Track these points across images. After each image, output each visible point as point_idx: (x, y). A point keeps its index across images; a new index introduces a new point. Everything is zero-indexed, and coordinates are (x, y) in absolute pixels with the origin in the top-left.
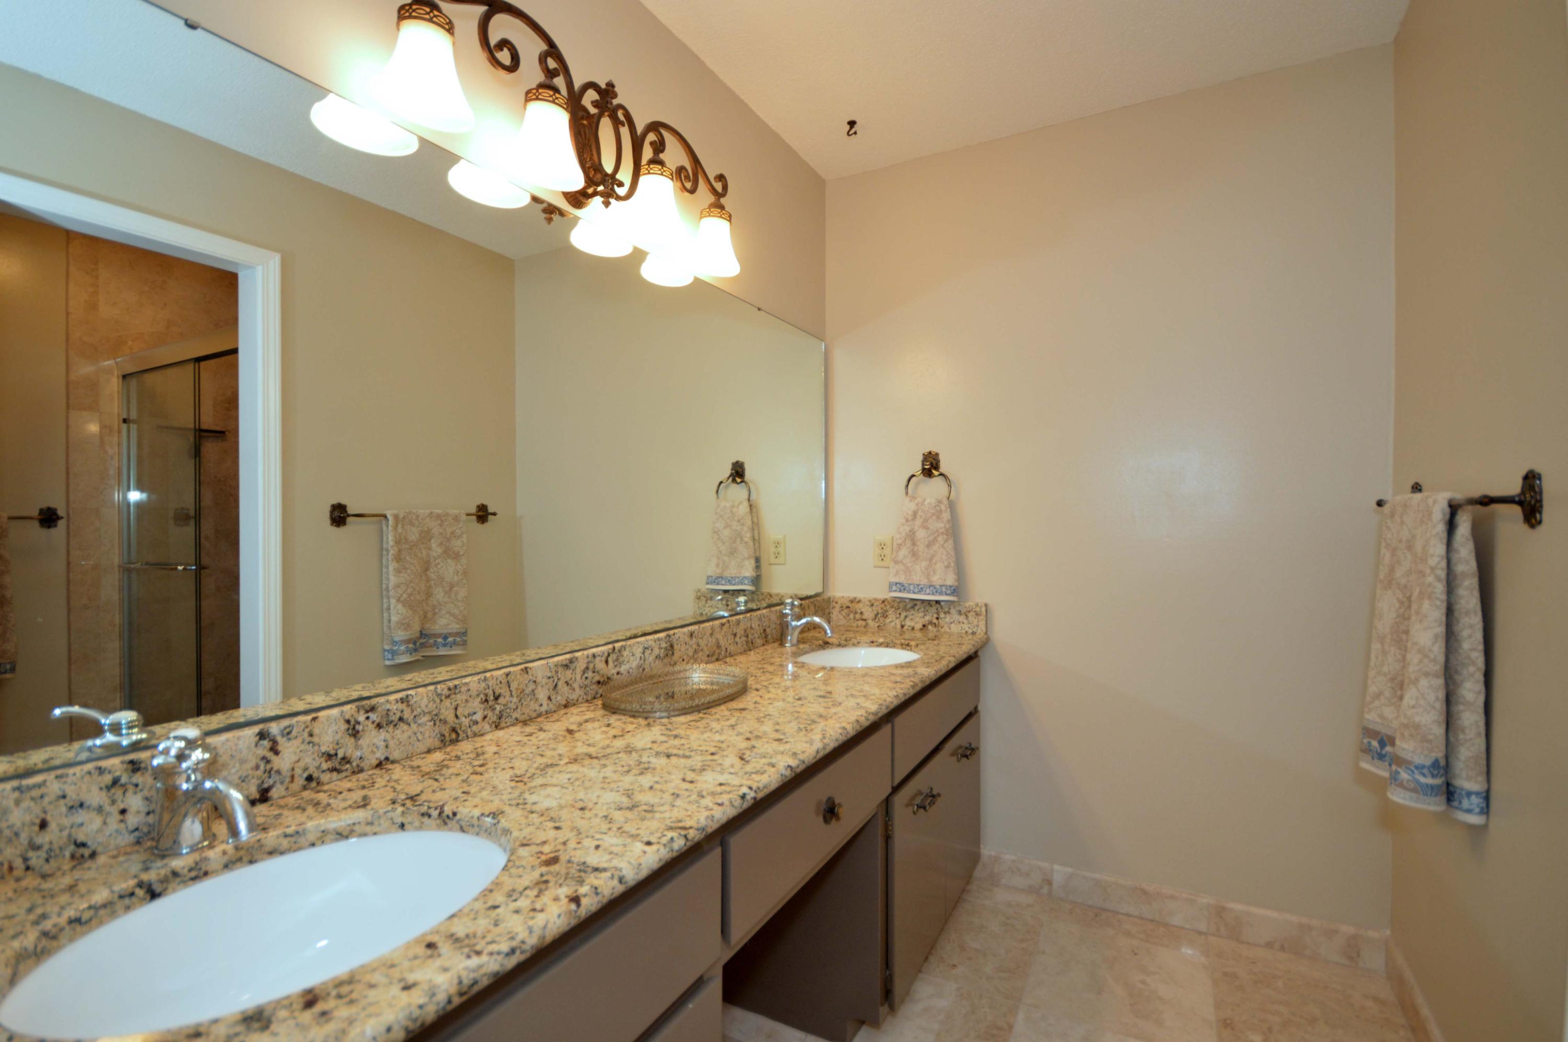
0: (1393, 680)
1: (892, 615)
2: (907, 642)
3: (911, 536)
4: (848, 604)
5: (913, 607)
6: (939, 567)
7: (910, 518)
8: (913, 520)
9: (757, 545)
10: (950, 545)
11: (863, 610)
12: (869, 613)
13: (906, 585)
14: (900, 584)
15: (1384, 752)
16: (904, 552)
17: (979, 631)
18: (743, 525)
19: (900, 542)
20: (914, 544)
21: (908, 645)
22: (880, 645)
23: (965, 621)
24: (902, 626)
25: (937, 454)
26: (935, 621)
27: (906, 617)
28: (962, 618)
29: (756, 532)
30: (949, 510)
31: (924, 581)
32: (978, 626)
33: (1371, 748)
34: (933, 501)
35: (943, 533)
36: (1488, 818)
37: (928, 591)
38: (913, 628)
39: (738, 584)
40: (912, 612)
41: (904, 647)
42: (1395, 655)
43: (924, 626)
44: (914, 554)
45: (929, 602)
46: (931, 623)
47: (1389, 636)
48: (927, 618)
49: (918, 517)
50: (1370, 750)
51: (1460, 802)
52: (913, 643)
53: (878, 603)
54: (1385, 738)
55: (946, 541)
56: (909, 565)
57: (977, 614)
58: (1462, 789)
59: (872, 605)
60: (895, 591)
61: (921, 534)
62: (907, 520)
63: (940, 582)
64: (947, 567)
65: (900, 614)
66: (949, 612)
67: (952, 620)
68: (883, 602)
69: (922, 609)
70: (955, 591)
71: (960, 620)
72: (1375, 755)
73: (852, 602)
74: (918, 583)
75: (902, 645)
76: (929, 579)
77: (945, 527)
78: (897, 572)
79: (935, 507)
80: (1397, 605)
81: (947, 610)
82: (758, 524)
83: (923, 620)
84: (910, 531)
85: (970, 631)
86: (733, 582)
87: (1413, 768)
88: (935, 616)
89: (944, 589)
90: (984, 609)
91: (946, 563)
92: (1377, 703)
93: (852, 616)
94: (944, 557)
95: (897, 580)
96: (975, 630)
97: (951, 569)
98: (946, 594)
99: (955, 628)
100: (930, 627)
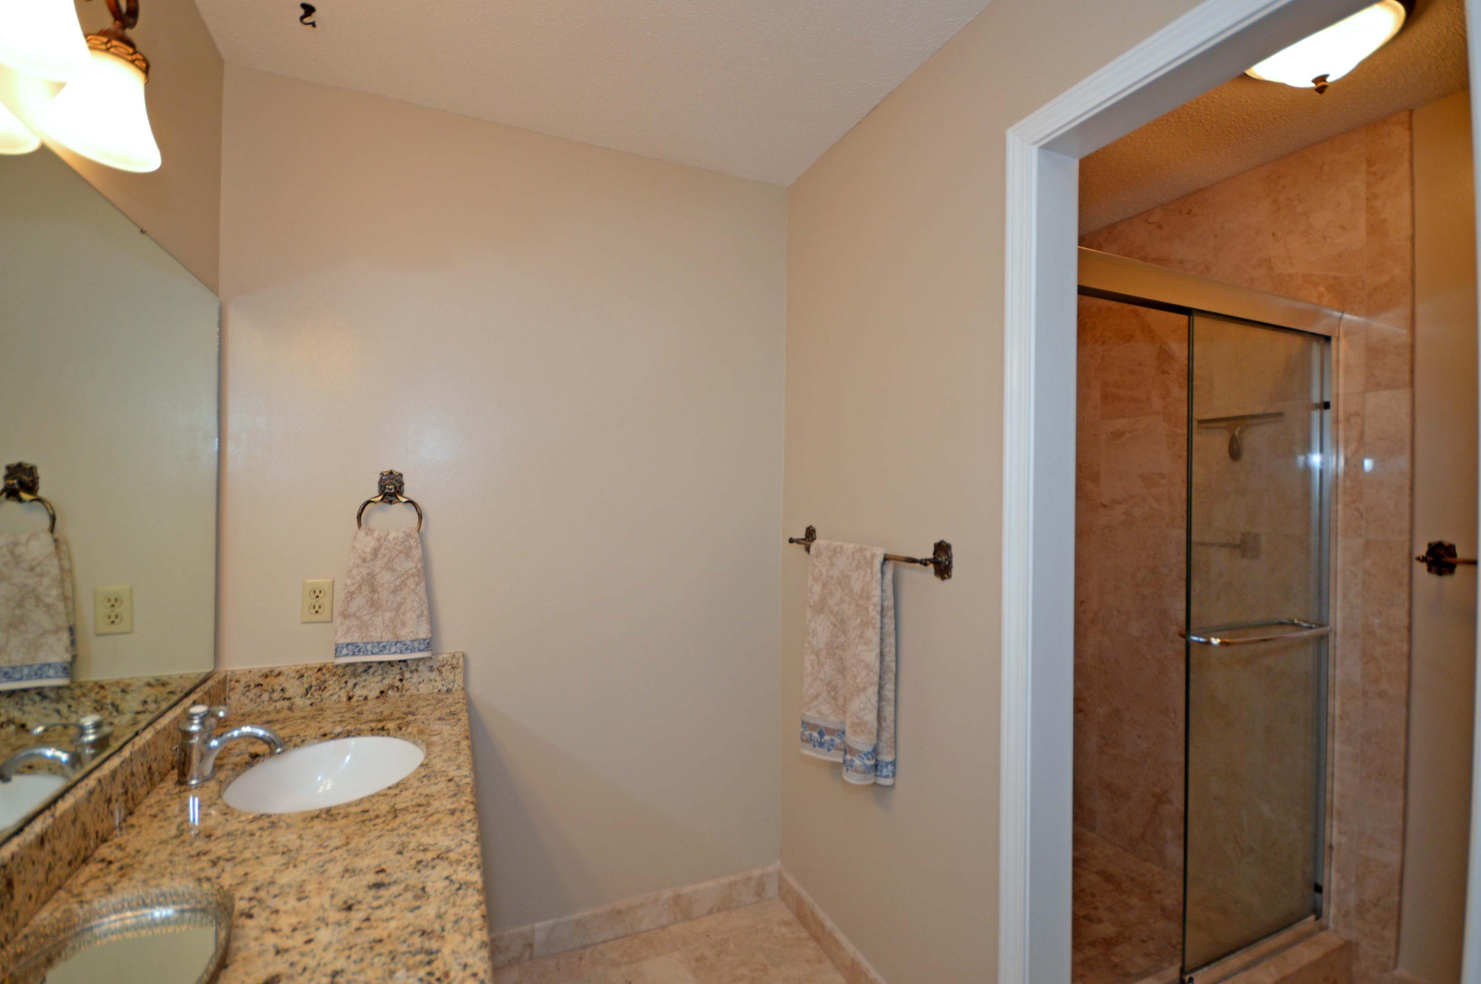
0: (829, 683)
1: (333, 684)
2: (380, 726)
3: (371, 582)
4: (261, 681)
5: (365, 671)
6: (410, 617)
7: (369, 557)
8: (372, 560)
9: (70, 604)
10: (421, 589)
11: (285, 685)
12: (294, 689)
13: (361, 645)
14: (352, 644)
15: (823, 741)
16: (359, 601)
17: (456, 686)
18: (41, 575)
19: (353, 588)
20: (373, 590)
21: (383, 729)
22: (337, 736)
23: (438, 678)
24: (350, 698)
25: (401, 475)
26: (398, 684)
27: (355, 685)
28: (434, 675)
29: (68, 587)
30: (419, 545)
31: (388, 637)
32: (454, 681)
33: (813, 738)
34: (401, 535)
35: (413, 575)
36: (895, 780)
37: (393, 649)
38: (366, 698)
39: (29, 677)
40: (365, 677)
41: (376, 732)
42: (831, 666)
43: (382, 692)
44: (374, 605)
45: (391, 663)
46: (391, 687)
47: (825, 651)
48: (387, 682)
49: (380, 556)
50: (811, 740)
51: (881, 771)
52: (391, 725)
53: (311, 673)
54: (823, 729)
55: (418, 584)
56: (366, 618)
57: (453, 668)
58: (883, 762)
59: (302, 676)
60: (347, 655)
61: (385, 578)
62: (364, 561)
63: (411, 637)
64: (420, 616)
65: (346, 682)
66: (417, 670)
67: (421, 680)
68: (320, 670)
69: (380, 672)
70: (429, 644)
71: (432, 677)
72: (816, 743)
73: (266, 676)
74: (378, 640)
75: (372, 730)
76: (395, 634)
77: (416, 567)
78: (349, 629)
79: (403, 543)
80: (831, 627)
81: (414, 667)
82: (71, 571)
83: (380, 685)
84: (368, 574)
85: (445, 689)
86: (17, 676)
87: (863, 756)
88: (398, 677)
89: (416, 645)
90: (461, 661)
91: (418, 612)
92: (815, 703)
93: (265, 696)
94: (416, 605)
95: (349, 641)
96: (450, 687)
97: (424, 618)
98: (420, 650)
99: (424, 689)
100: (390, 692)
